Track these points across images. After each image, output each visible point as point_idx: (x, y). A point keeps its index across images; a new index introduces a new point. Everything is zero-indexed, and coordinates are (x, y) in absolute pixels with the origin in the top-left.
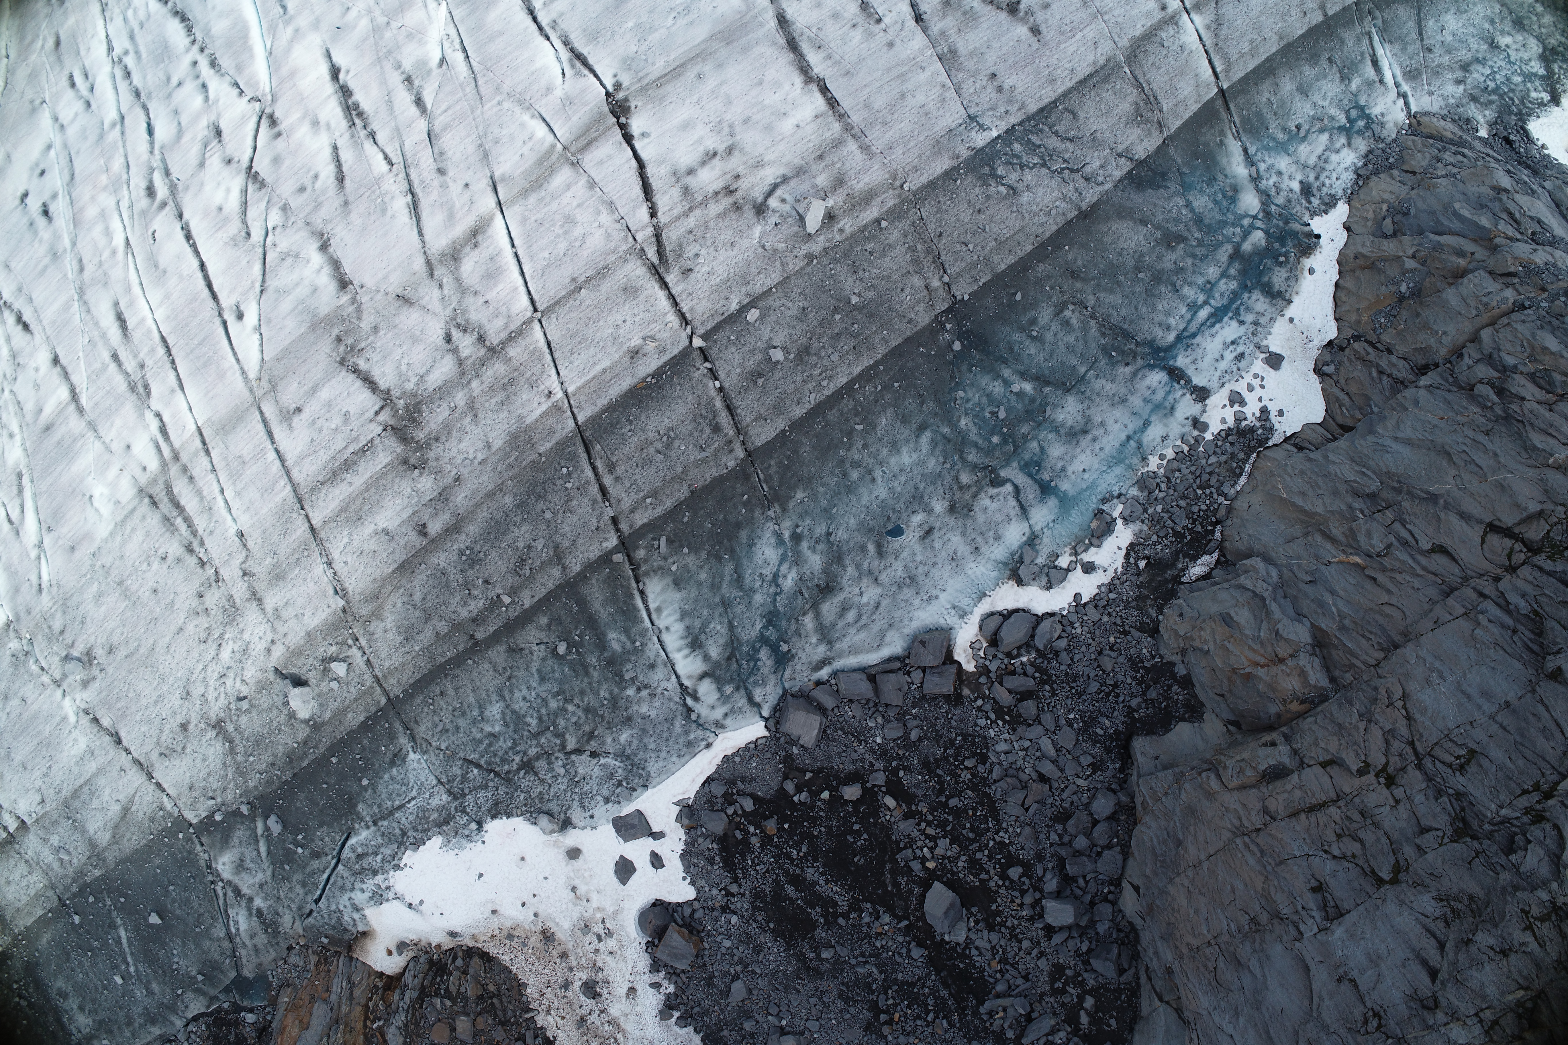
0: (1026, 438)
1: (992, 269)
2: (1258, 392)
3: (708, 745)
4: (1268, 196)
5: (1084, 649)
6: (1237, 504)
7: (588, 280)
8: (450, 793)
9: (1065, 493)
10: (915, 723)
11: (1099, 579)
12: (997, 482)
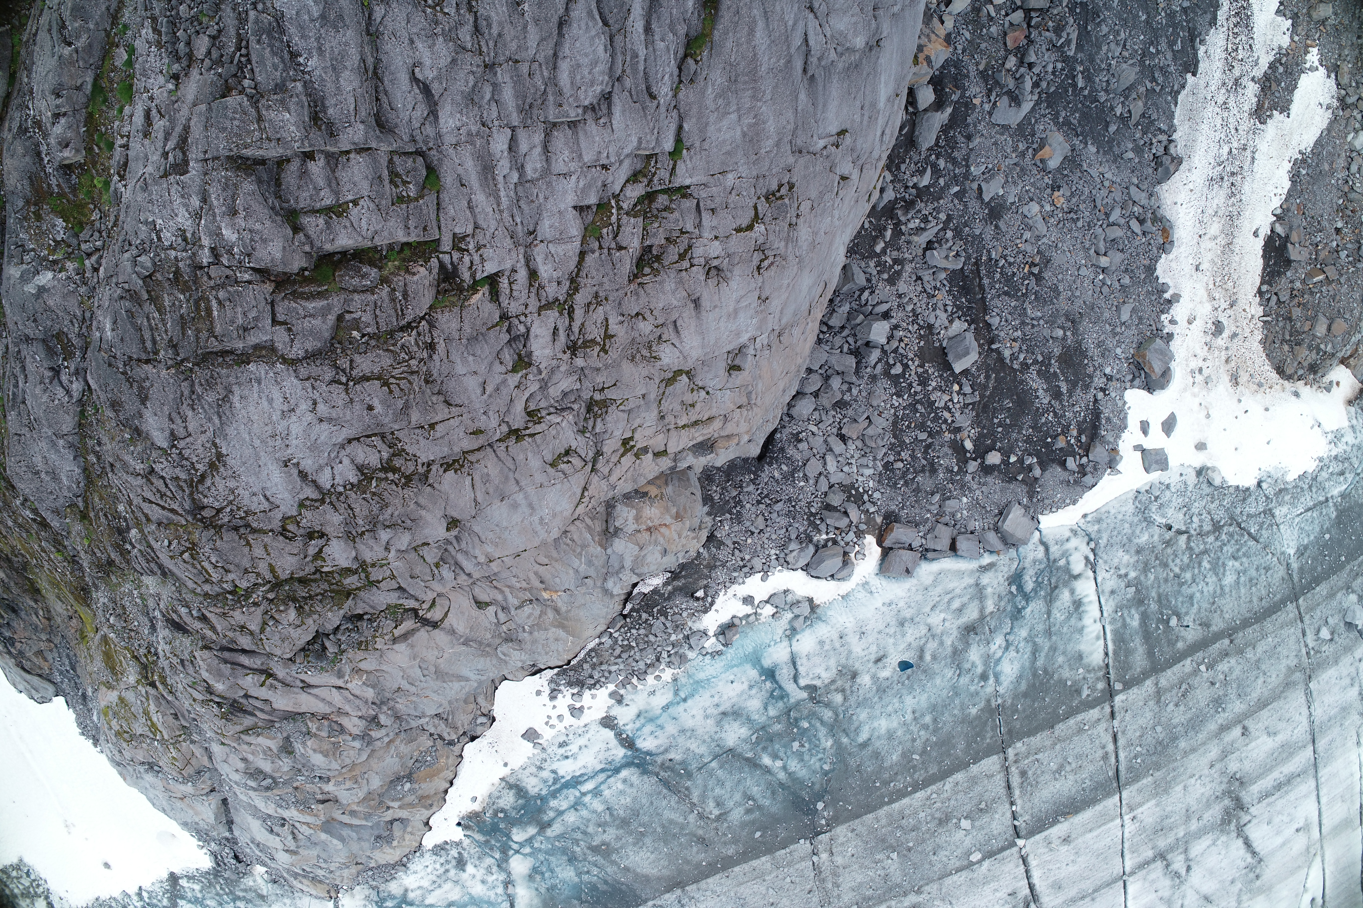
0: (778, 719)
1: (773, 859)
2: (554, 714)
3: (1085, 516)
4: (499, 866)
5: (774, 537)
6: (602, 628)
7: (1083, 898)
8: (1273, 516)
9: (754, 666)
10: (932, 508)
11: (741, 590)
12: (812, 689)
